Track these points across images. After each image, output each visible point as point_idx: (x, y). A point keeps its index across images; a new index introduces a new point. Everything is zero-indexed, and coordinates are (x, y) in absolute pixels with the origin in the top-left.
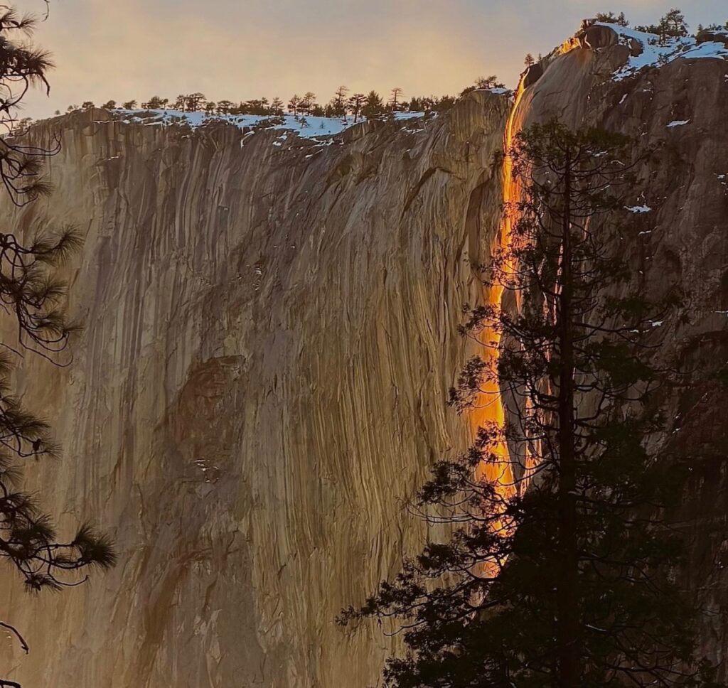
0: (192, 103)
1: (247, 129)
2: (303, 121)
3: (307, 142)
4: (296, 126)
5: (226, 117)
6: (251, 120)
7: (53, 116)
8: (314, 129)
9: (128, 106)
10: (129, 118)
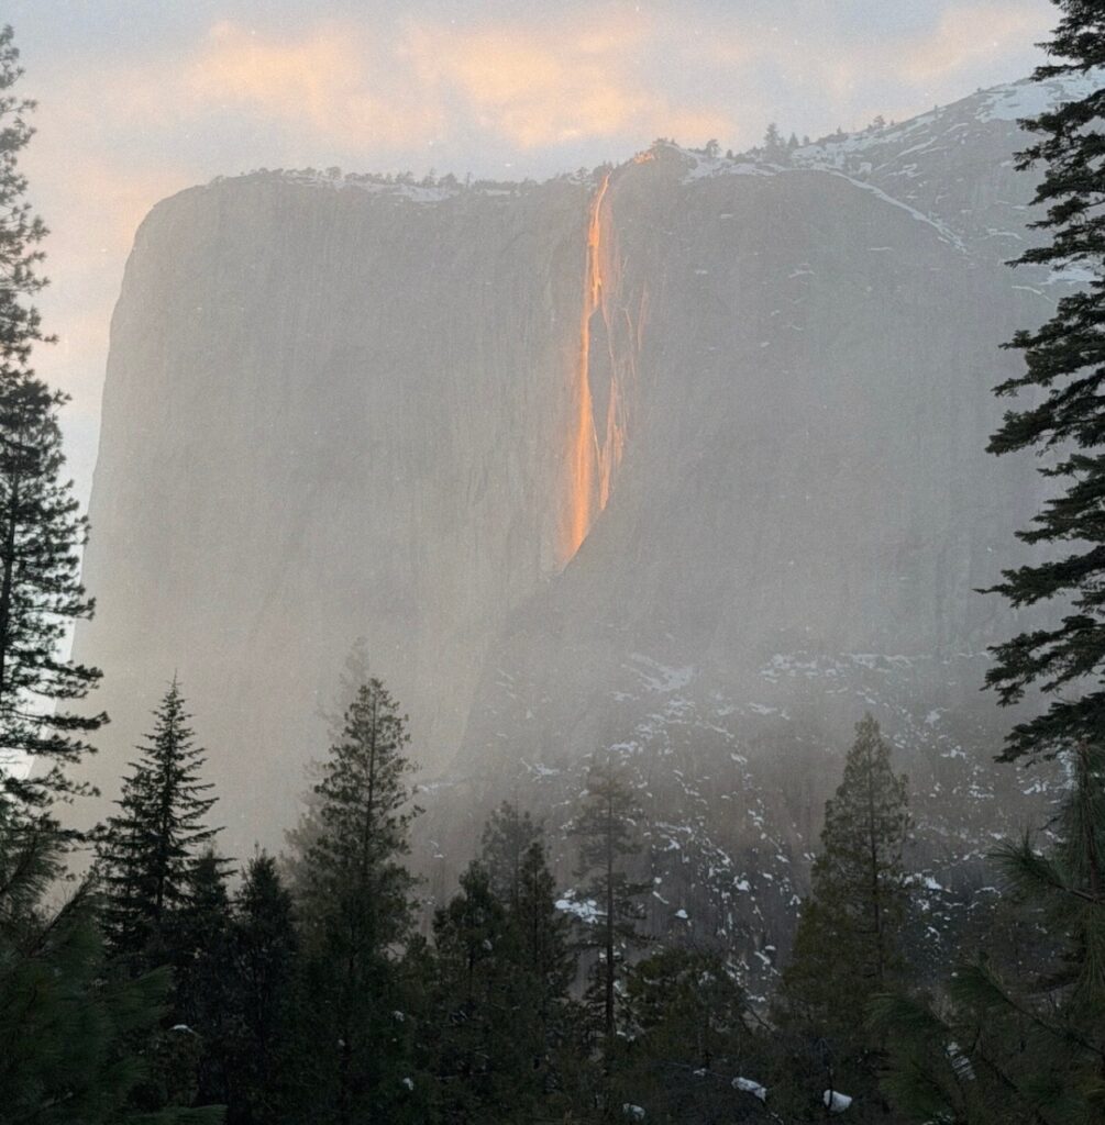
0: (335, 172)
1: (375, 193)
2: (414, 190)
3: (418, 204)
4: (410, 194)
5: (359, 184)
6: (378, 187)
7: (239, 175)
8: (421, 196)
9: (291, 172)
10: (293, 180)
